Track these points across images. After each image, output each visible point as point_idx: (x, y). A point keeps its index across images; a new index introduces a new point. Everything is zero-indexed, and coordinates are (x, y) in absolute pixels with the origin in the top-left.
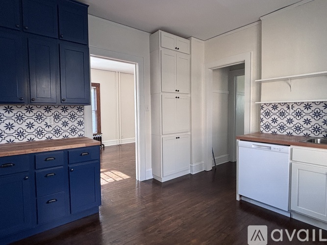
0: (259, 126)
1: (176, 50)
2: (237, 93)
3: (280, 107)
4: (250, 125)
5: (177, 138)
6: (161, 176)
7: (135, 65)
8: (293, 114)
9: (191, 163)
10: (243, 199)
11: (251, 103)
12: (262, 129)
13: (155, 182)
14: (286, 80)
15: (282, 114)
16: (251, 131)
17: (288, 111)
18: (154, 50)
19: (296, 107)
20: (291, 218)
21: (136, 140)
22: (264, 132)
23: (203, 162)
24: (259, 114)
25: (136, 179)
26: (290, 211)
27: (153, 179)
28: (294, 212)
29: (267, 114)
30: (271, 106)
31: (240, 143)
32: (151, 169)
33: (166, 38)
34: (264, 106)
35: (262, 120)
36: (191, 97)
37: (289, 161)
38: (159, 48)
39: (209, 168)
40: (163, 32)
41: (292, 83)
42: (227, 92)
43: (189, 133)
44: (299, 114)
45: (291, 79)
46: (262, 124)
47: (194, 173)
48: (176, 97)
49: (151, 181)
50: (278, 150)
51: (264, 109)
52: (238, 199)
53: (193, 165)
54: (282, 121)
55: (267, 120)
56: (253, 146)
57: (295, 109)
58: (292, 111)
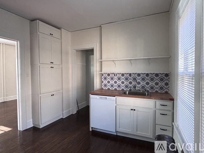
0: (102, 85)
1: (50, 35)
2: (91, 65)
3: (111, 75)
4: (97, 84)
5: (52, 95)
6: (39, 124)
7: (16, 42)
8: (117, 79)
9: (63, 111)
10: (93, 129)
11: (98, 72)
12: (103, 87)
13: (35, 129)
14: (113, 61)
15: (112, 79)
16: (98, 88)
17: (115, 77)
18: (33, 33)
19: (118, 75)
20: (117, 135)
21: (18, 97)
22: (104, 88)
23: (71, 109)
24: (101, 78)
25: (18, 130)
26: (116, 132)
27: (33, 127)
28: (118, 132)
29: (105, 78)
30: (107, 74)
31: (91, 96)
32: (32, 120)
33: (42, 27)
34: (104, 74)
35: (103, 82)
36: (62, 67)
37: (115, 105)
38: (37, 33)
39: (75, 112)
40: (40, 22)
41: (116, 62)
42: (85, 64)
43: (61, 91)
44: (119, 79)
45: (116, 60)
46: (103, 84)
47: (64, 117)
48: (51, 67)
49: (32, 129)
50: (110, 99)
51: (104, 76)
52: (91, 130)
53: (64, 112)
54: (112, 82)
55: (105, 82)
56: (98, 98)
57: (117, 76)
58: (116, 77)
